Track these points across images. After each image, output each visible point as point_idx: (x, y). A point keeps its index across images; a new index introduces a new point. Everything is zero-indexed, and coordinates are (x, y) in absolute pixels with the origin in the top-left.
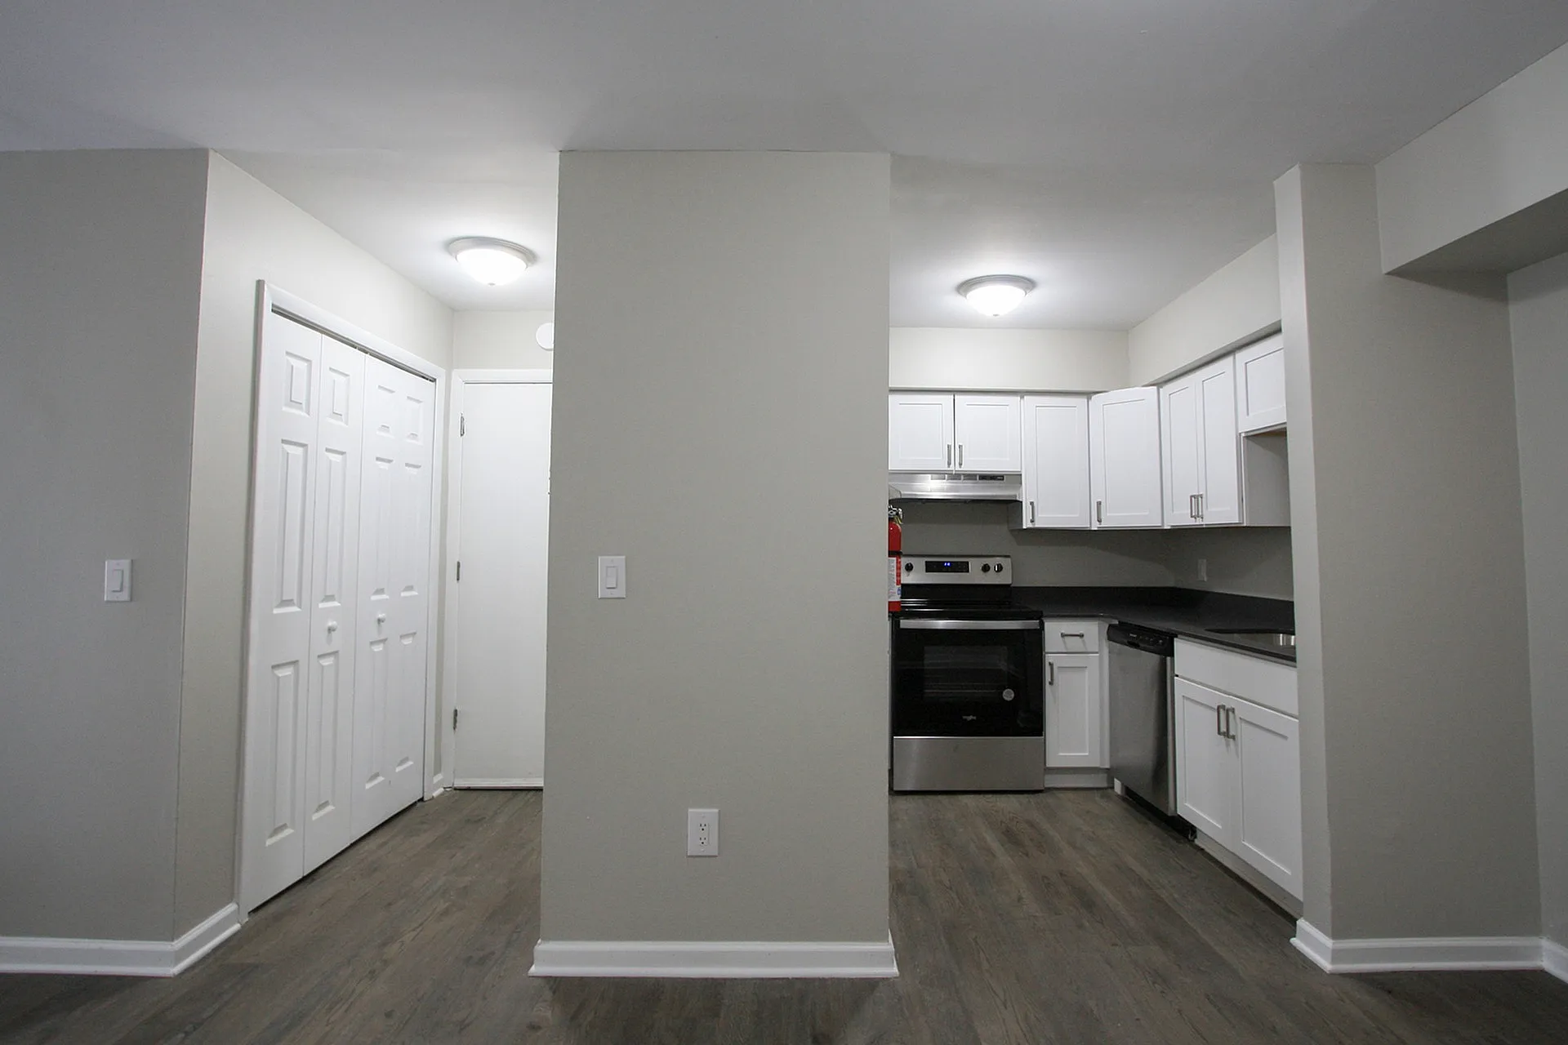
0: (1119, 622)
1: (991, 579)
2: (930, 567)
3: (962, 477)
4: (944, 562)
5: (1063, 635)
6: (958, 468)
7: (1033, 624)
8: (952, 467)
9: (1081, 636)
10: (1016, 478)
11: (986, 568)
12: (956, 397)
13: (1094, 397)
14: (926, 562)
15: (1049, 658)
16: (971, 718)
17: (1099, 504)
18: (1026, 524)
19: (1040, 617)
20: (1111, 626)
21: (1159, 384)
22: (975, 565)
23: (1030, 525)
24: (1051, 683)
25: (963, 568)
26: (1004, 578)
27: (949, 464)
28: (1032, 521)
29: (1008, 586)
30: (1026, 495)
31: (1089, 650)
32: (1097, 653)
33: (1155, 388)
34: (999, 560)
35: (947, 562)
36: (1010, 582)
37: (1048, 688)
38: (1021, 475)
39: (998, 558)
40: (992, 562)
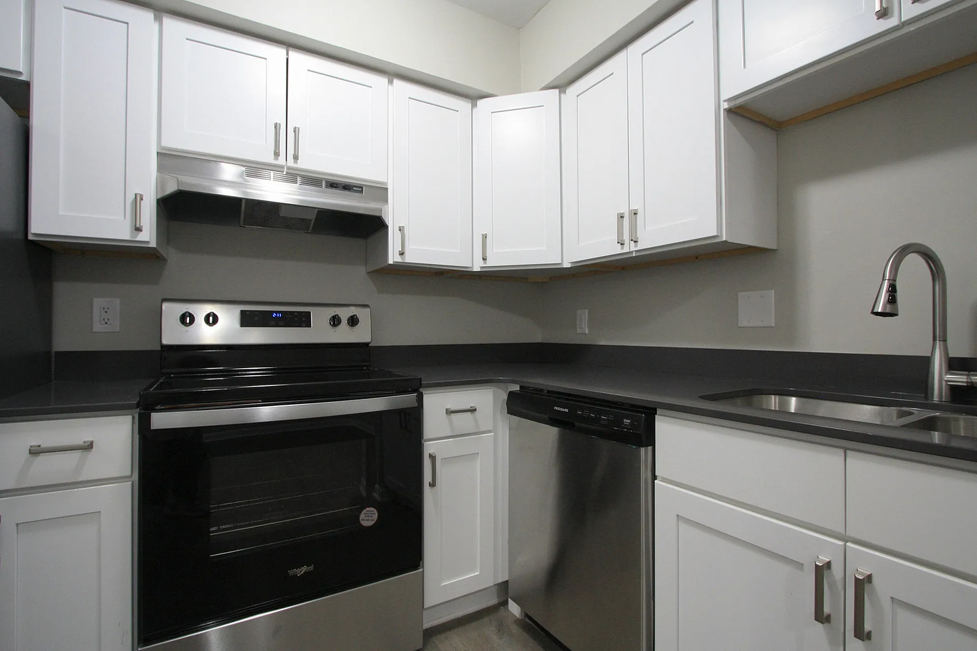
0: (521, 387)
1: (343, 335)
2: (247, 320)
3: (299, 179)
4: (273, 312)
5: (449, 412)
6: (291, 162)
7: (405, 400)
8: (281, 161)
9: (473, 410)
10: (381, 192)
11: (335, 321)
12: (290, 53)
13: (480, 103)
14: (242, 312)
15: (429, 448)
16: (304, 569)
17: (485, 237)
18: (393, 258)
19: (416, 388)
20: (511, 395)
21: (562, 85)
22: (320, 317)
23: (398, 259)
24: (433, 485)
25: (303, 320)
26: (360, 335)
27: (277, 154)
28: (402, 254)
29: (367, 344)
30: (393, 217)
31: (482, 429)
32: (489, 431)
33: (557, 91)
34: (352, 311)
35: (277, 312)
36: (369, 340)
37: (427, 492)
38: (387, 189)
39: (353, 308)
40: (345, 314)
